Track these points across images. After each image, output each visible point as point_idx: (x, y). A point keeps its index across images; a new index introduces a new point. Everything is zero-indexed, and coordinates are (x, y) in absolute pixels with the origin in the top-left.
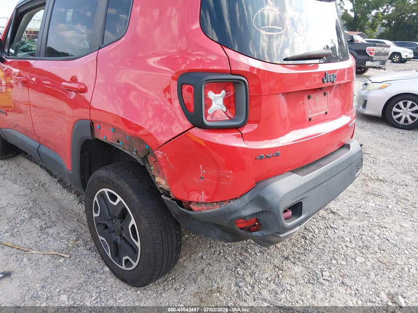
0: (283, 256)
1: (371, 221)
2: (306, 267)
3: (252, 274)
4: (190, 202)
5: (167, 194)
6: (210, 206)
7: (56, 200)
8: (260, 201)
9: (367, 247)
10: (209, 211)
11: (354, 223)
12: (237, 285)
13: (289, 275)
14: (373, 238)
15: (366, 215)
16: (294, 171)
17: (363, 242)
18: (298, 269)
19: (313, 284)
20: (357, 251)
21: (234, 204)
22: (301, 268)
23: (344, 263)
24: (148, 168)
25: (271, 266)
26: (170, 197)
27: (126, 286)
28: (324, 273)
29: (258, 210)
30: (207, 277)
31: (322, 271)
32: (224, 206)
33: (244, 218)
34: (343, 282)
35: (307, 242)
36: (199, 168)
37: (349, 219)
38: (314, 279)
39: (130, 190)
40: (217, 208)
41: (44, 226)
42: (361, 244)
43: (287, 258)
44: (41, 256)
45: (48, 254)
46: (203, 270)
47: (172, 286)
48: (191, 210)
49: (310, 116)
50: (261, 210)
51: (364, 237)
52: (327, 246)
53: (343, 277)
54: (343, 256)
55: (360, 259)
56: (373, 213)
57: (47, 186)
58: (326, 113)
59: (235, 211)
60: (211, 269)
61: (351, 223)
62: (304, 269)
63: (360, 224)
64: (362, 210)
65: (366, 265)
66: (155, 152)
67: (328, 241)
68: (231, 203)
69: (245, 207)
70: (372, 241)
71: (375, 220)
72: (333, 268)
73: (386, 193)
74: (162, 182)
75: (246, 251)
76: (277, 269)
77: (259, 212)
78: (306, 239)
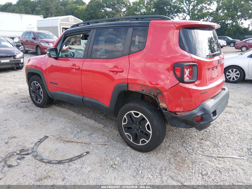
0: (200, 139)
1: (231, 123)
2: (211, 142)
3: (190, 146)
4: (176, 112)
5: (166, 109)
6: (185, 113)
7: (85, 123)
8: (204, 109)
9: (233, 133)
10: (185, 114)
11: (224, 124)
12: (186, 150)
13: (206, 145)
14: (234, 130)
15: (229, 121)
16: (212, 98)
17: (231, 131)
18: (208, 143)
19: (217, 147)
20: (229, 135)
21: (194, 111)
22: (209, 142)
23: (226, 139)
24: (157, 100)
25: (197, 143)
26: (167, 111)
27: (141, 153)
28: (219, 143)
29: (203, 113)
30: (172, 148)
31: (218, 143)
32: (191, 112)
33: (198, 116)
34: (228, 146)
35: (208, 133)
36: (181, 98)
37: (222, 123)
38: (216, 146)
39: (147, 110)
40: (188, 113)
41: (90, 134)
42: (230, 132)
43: (202, 139)
44: (97, 145)
45: (100, 144)
46: (169, 145)
47: (160, 152)
48: (177, 114)
49: (213, 77)
50: (204, 113)
51: (231, 129)
52: (216, 134)
53: (227, 144)
54: (224, 137)
55: (232, 138)
56: (231, 120)
57: (77, 117)
58: (217, 76)
59: (195, 114)
60: (172, 145)
61: (223, 125)
62: (210, 143)
63: (227, 125)
64: (226, 120)
65: (235, 139)
66: (163, 93)
67: (216, 132)
68: (193, 111)
69: (198, 112)
70: (234, 131)
71: (233, 123)
72: (222, 142)
73: (234, 112)
74: (163, 105)
75: (183, 138)
76: (199, 144)
77: (203, 114)
78: (207, 132)
